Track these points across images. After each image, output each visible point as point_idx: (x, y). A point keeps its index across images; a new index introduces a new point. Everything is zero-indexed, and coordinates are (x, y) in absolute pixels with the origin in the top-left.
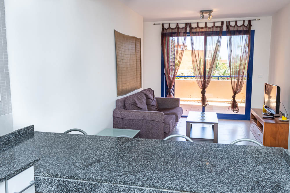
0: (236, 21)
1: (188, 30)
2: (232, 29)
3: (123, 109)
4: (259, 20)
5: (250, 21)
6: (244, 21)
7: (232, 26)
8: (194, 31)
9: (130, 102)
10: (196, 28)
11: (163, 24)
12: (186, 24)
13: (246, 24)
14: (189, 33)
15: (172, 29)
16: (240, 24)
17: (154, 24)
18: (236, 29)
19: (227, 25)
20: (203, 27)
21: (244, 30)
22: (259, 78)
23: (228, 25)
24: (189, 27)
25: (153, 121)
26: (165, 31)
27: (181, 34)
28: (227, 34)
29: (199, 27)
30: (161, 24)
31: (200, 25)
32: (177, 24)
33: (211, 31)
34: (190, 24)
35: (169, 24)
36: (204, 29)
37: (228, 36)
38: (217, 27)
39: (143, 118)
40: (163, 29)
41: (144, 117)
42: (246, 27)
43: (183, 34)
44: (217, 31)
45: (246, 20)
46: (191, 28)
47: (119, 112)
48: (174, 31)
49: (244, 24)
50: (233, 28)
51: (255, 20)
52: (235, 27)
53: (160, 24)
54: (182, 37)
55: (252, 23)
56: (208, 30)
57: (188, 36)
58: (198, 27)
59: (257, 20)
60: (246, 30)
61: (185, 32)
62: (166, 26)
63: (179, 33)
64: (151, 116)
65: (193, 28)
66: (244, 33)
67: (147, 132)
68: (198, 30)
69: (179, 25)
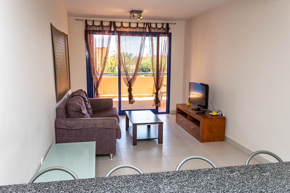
0: (156, 24)
1: (113, 29)
2: (153, 31)
3: (66, 117)
4: (175, 24)
5: (168, 24)
6: (163, 24)
7: (153, 28)
8: (119, 30)
10: (120, 27)
11: (86, 21)
12: (111, 22)
13: (165, 26)
14: (114, 32)
15: (96, 26)
16: (159, 26)
17: (76, 20)
18: (157, 31)
19: (148, 27)
20: (127, 27)
21: (163, 32)
22: (176, 76)
23: (150, 26)
24: (114, 26)
25: (106, 128)
26: (88, 29)
27: (106, 32)
28: (149, 36)
29: (123, 27)
30: (84, 20)
31: (124, 25)
32: (102, 22)
33: (135, 31)
34: (114, 23)
35: (93, 21)
36: (128, 29)
37: (150, 37)
38: (140, 28)
40: (87, 26)
42: (164, 29)
43: (107, 32)
44: (140, 32)
45: (165, 23)
46: (115, 27)
47: (64, 123)
48: (98, 29)
49: (163, 27)
50: (154, 30)
51: (172, 24)
52: (156, 29)
53: (83, 20)
54: (108, 35)
55: (170, 26)
56: (132, 30)
57: (112, 34)
58: (122, 26)
59: (173, 24)
60: (164, 32)
61: (110, 30)
62: (90, 23)
63: (104, 31)
65: (117, 27)
66: (164, 34)
68: (122, 30)
69: (103, 23)
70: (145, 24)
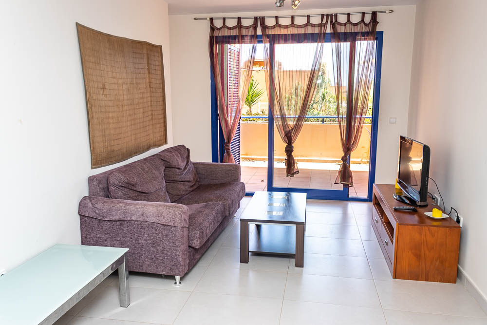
0: (349, 15)
1: (259, 32)
2: (340, 29)
4: (392, 11)
5: (374, 14)
6: (363, 14)
7: (340, 24)
8: (270, 32)
9: (117, 183)
10: (273, 27)
11: (212, 19)
12: (256, 19)
13: (368, 19)
14: (261, 36)
15: (229, 28)
16: (355, 19)
17: (195, 19)
18: (349, 29)
19: (331, 22)
20: (287, 26)
21: (363, 31)
22: (390, 123)
23: (334, 21)
24: (261, 25)
26: (216, 33)
27: (247, 39)
28: (332, 40)
29: (280, 26)
30: (208, 19)
31: (282, 22)
32: (239, 19)
33: (303, 32)
34: (263, 19)
35: (224, 19)
36: (289, 29)
37: (334, 44)
38: (313, 26)
39: (140, 219)
40: (213, 28)
41: (143, 215)
42: (366, 25)
43: (249, 38)
44: (313, 34)
45: (368, 13)
46: (264, 27)
48: (233, 33)
49: (363, 21)
50: (343, 28)
51: (385, 12)
52: (348, 25)
53: (206, 19)
54: (249, 45)
55: (379, 17)
56: (296, 31)
57: (259, 42)
58: (278, 25)
59: (387, 12)
60: (366, 31)
61: (253, 34)
62: (218, 24)
63: (243, 37)
64: (159, 215)
65: (267, 27)
66: (365, 35)
67: (152, 249)
68: (277, 31)
69: (242, 20)
70: (325, 17)
